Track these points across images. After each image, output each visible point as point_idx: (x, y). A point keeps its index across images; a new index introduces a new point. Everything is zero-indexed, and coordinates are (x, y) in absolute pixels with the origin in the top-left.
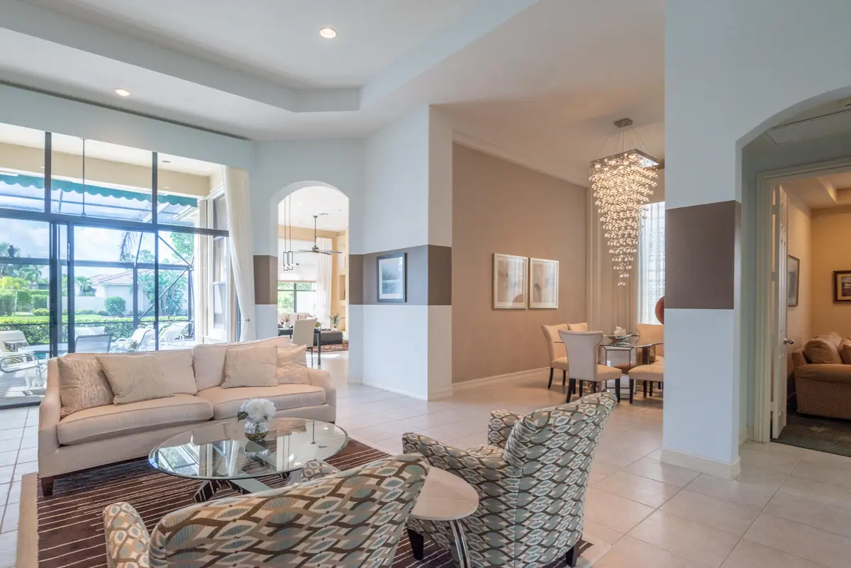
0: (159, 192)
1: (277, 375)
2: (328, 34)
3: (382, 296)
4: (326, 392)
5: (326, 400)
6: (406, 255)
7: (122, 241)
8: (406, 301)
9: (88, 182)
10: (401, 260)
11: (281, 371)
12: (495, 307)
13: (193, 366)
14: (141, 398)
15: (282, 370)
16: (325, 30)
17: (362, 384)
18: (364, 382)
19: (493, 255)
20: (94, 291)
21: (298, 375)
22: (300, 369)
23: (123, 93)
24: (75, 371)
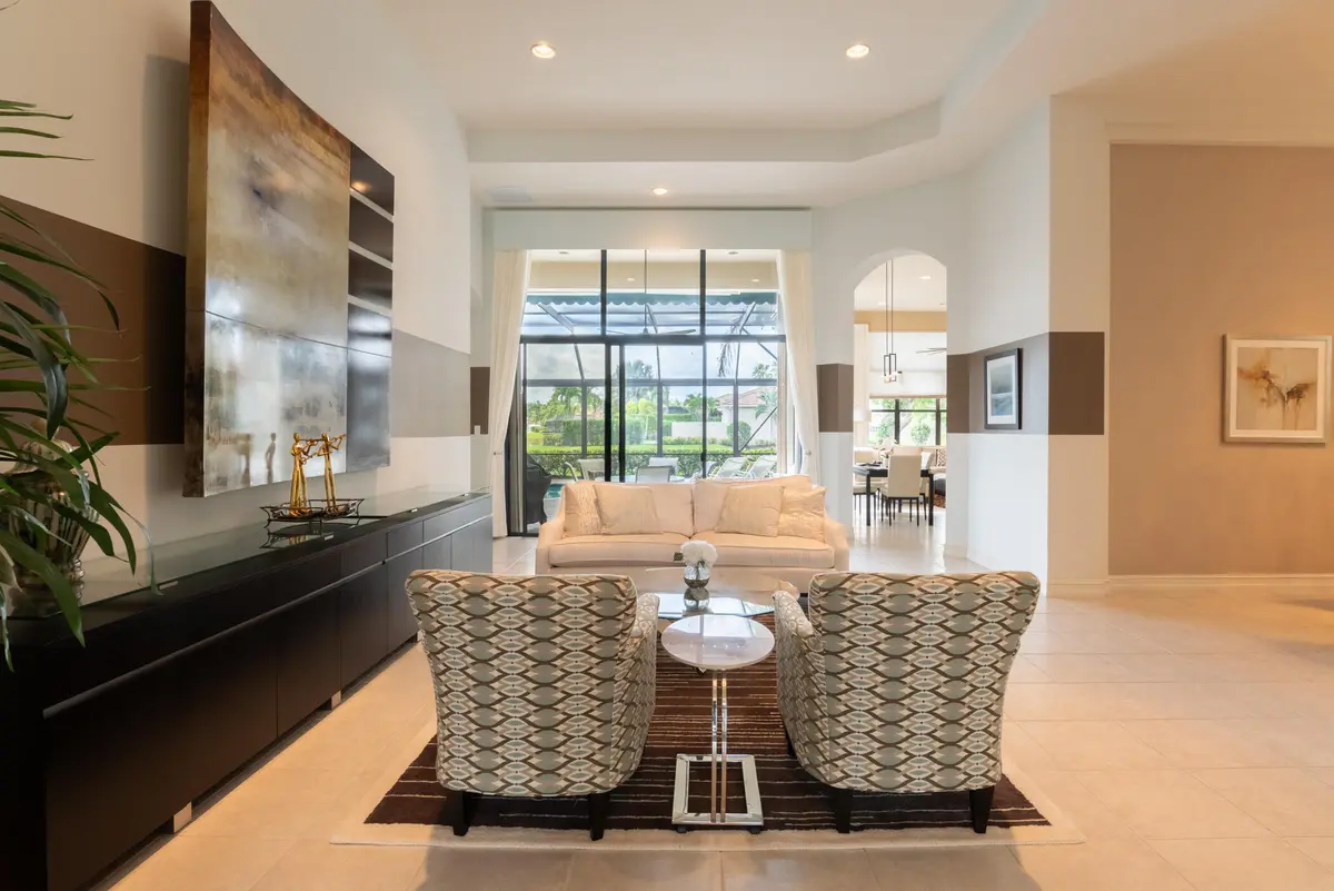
0: (709, 292)
1: (778, 523)
2: (858, 51)
3: (992, 420)
4: (835, 555)
5: (835, 562)
6: (1020, 353)
7: (721, 352)
8: (1020, 428)
9: (650, 291)
10: (1012, 360)
11: (784, 519)
12: (1227, 440)
13: (692, 503)
14: (628, 531)
15: (788, 517)
16: (853, 49)
17: (965, 559)
18: (969, 556)
19: (1224, 339)
20: (720, 414)
21: (806, 526)
22: (811, 519)
23: (660, 191)
24: (578, 497)
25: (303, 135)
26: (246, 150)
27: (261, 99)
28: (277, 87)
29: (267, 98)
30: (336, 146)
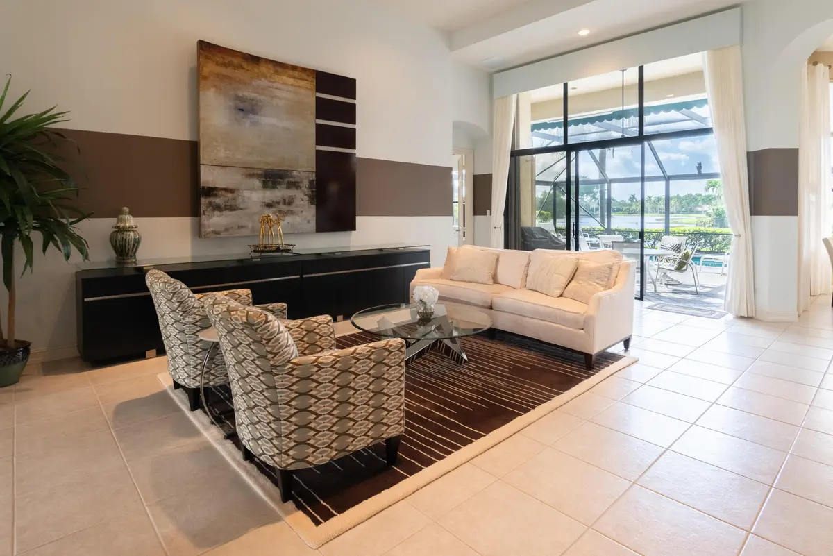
25: (276, 76)
26: (232, 93)
27: (243, 68)
28: (255, 60)
29: (246, 67)
30: (304, 75)
